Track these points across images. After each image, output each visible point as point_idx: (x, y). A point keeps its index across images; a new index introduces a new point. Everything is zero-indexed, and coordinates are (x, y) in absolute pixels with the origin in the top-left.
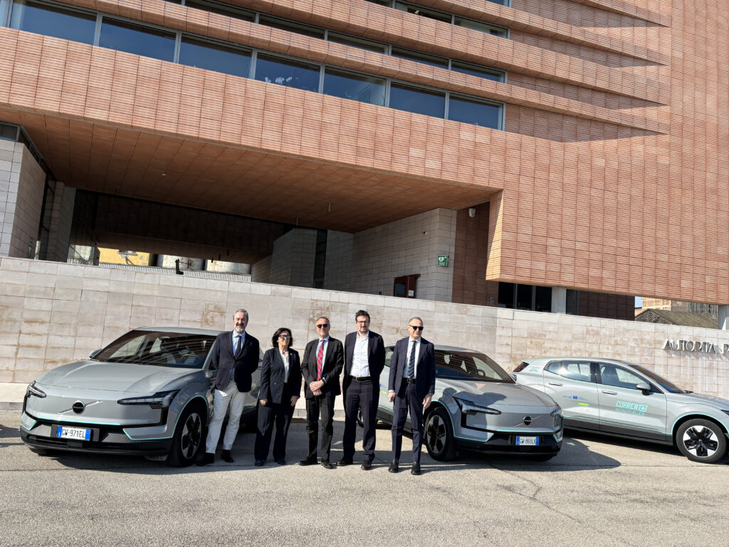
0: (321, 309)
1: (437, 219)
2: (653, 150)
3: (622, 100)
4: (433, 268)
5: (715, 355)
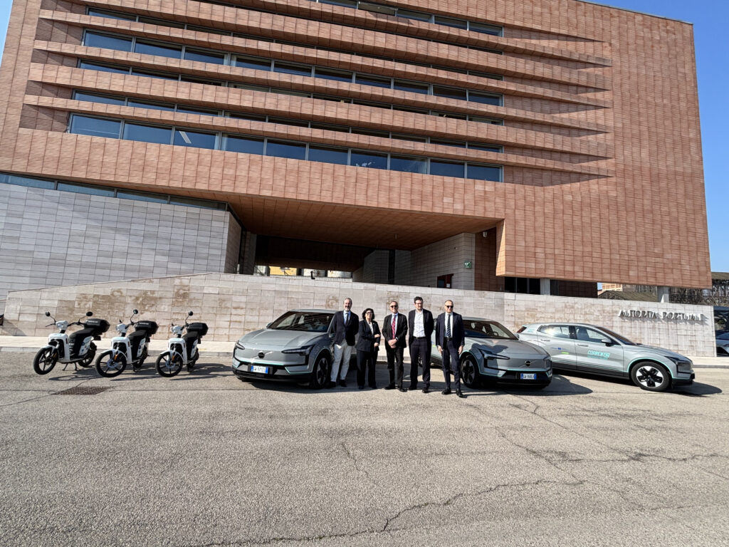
0: (393, 297)
1: (463, 239)
2: (605, 188)
3: (581, 157)
4: (462, 270)
5: (657, 320)
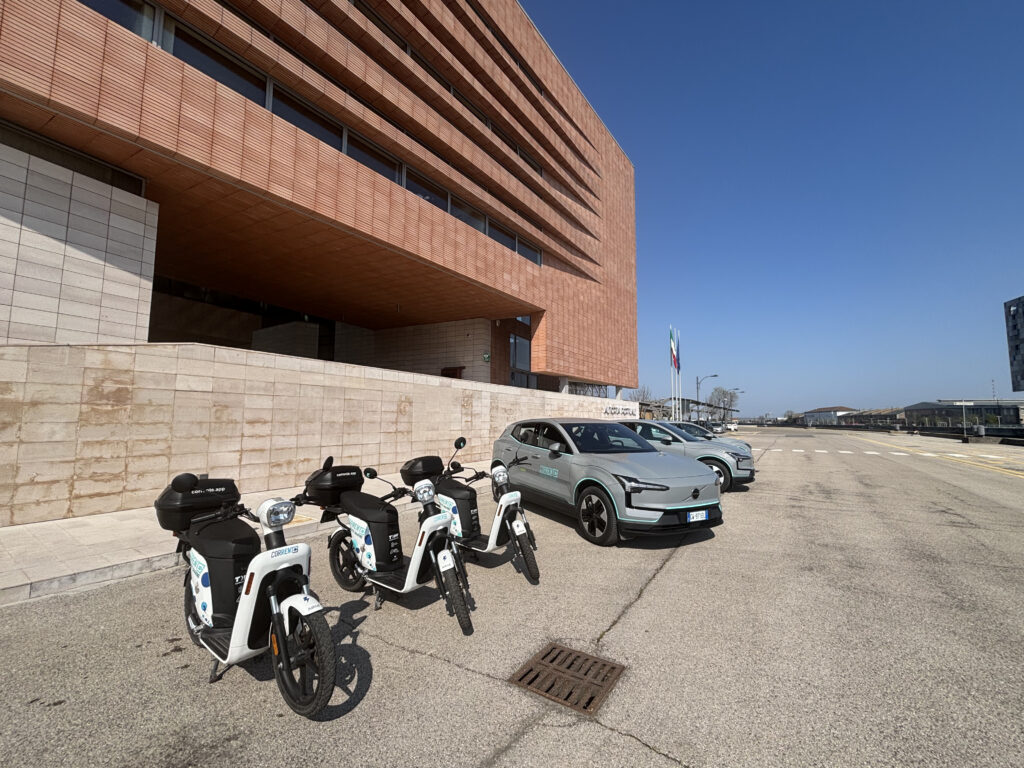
1: (481, 326)
2: (598, 293)
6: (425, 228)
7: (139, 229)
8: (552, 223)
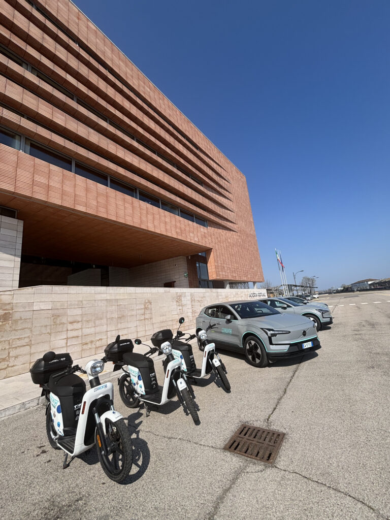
6: (150, 217)
7: (14, 233)
8: (210, 207)
